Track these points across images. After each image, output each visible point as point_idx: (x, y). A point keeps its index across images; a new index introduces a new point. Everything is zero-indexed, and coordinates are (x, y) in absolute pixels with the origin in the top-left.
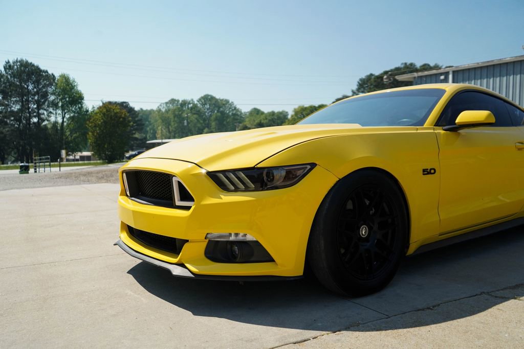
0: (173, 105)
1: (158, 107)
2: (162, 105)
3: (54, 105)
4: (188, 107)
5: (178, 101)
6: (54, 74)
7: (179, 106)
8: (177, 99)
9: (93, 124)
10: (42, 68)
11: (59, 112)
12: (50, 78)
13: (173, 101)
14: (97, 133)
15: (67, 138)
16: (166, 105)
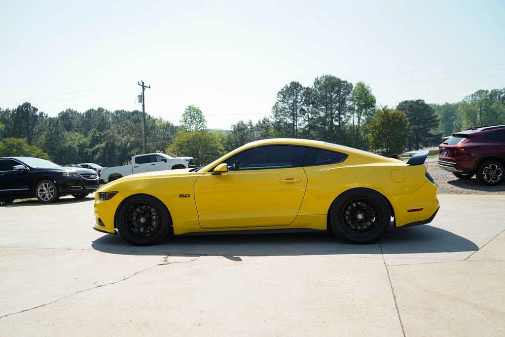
0: (480, 97)
1: (463, 101)
2: (468, 98)
3: (351, 109)
4: (499, 96)
5: (487, 91)
6: (352, 83)
7: (488, 98)
8: (485, 89)
9: (373, 126)
10: (342, 79)
11: (356, 115)
12: (349, 87)
13: (480, 92)
14: (376, 134)
15: (361, 138)
16: (473, 98)
